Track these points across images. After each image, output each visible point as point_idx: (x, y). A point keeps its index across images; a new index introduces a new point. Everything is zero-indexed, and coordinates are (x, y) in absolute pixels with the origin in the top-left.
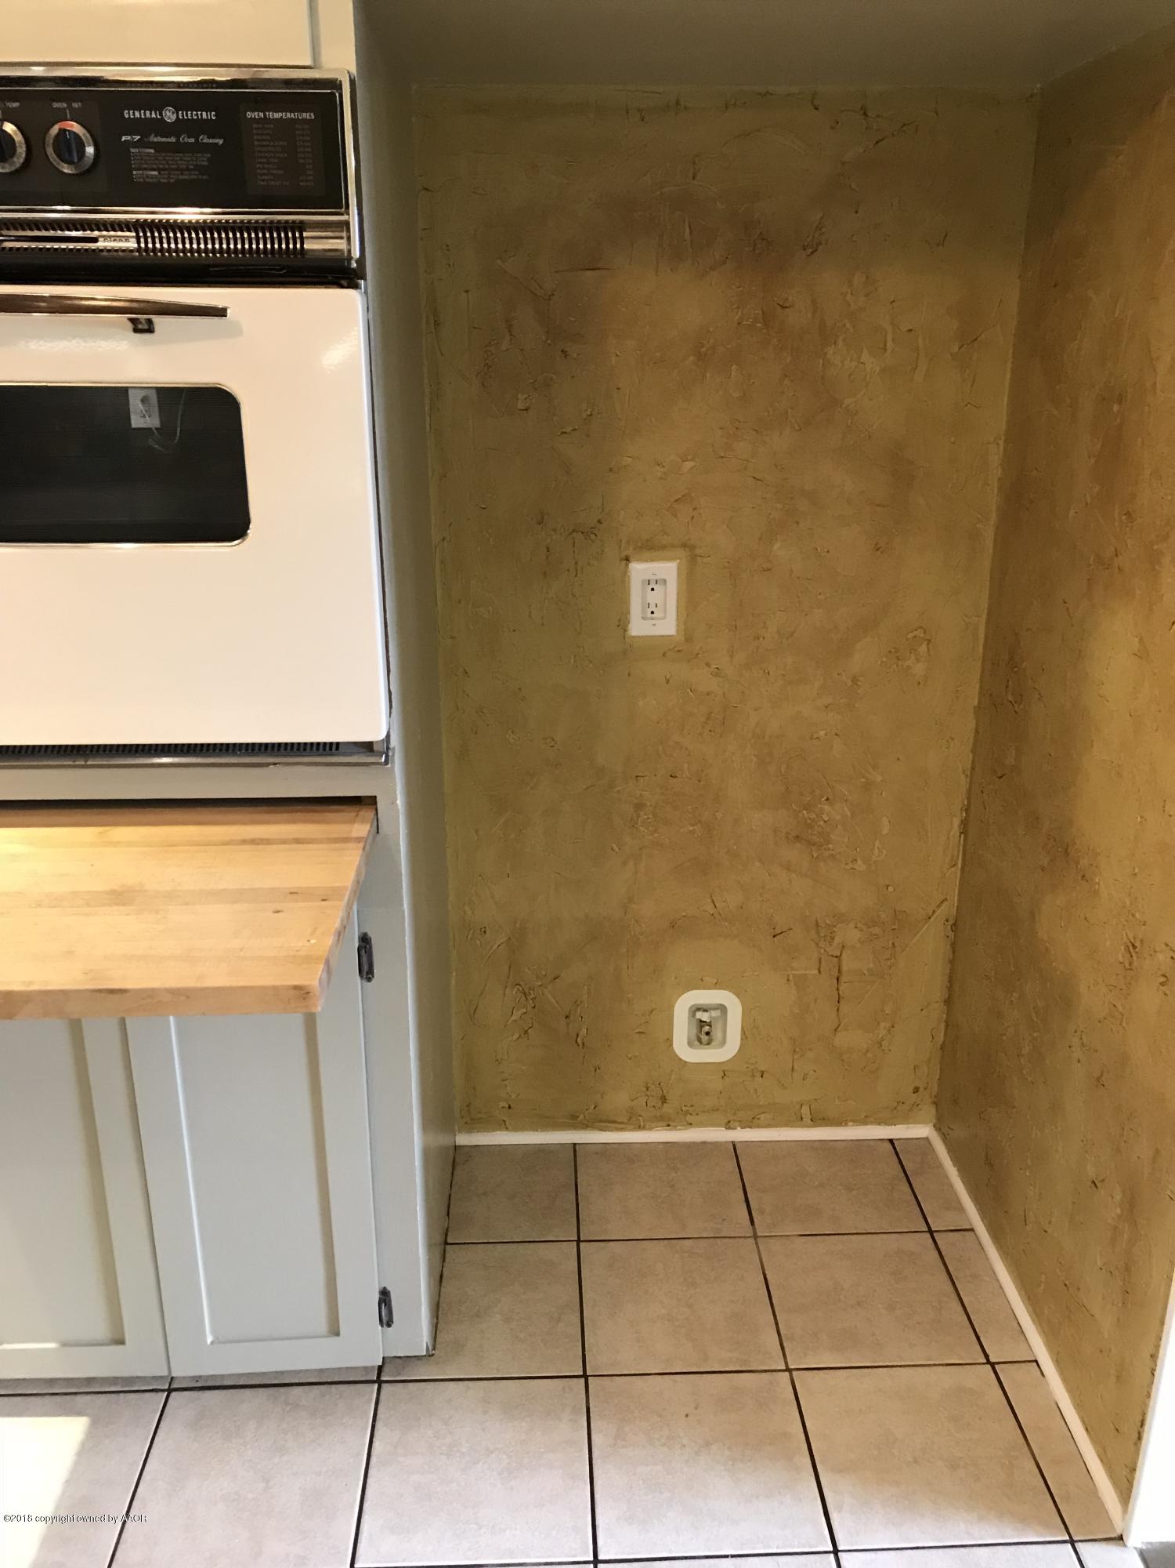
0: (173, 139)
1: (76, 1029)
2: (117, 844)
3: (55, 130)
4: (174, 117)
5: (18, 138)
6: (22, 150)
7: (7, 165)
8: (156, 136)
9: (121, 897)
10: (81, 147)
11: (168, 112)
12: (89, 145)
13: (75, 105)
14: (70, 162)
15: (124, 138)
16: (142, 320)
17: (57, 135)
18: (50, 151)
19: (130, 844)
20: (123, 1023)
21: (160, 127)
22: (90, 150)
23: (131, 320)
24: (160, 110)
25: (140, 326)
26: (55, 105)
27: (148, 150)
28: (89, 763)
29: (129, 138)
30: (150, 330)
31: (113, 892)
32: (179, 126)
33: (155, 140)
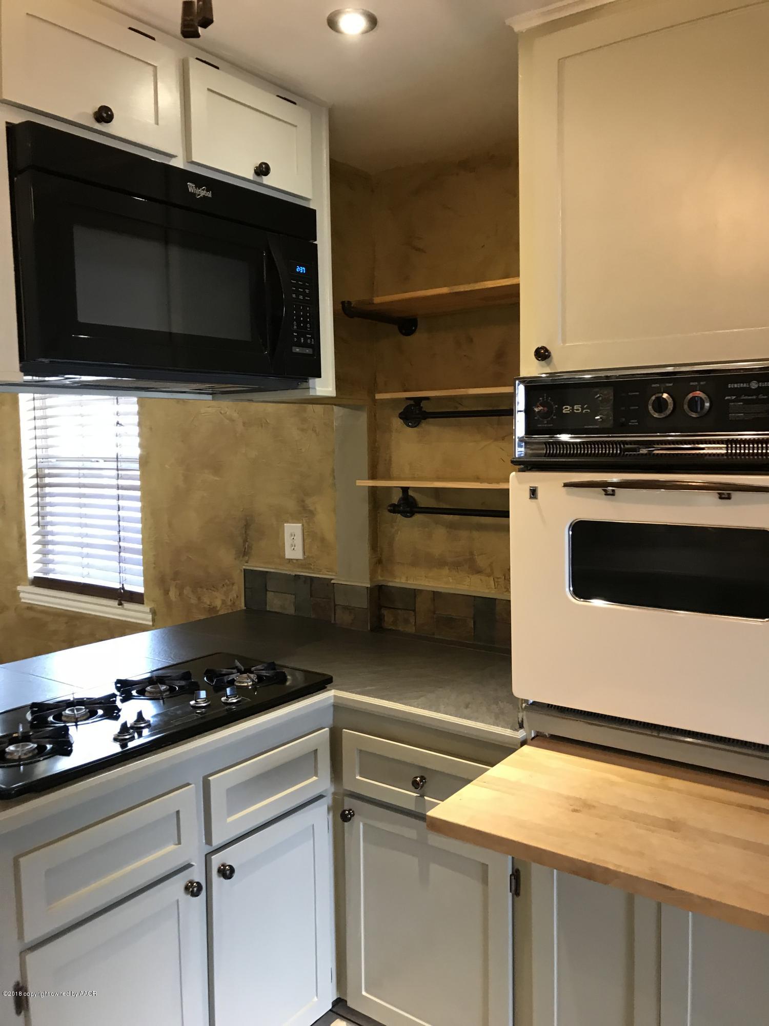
0: (754, 397)
1: (630, 900)
2: (670, 789)
3: (691, 395)
4: (757, 386)
5: (670, 401)
6: (671, 407)
7: (662, 414)
8: (745, 396)
9: (673, 826)
10: (702, 402)
11: (753, 384)
12: (707, 403)
13: (702, 383)
14: (696, 412)
15: (727, 398)
16: (725, 492)
17: (691, 398)
18: (686, 407)
19: (678, 791)
20: (659, 906)
21: (748, 391)
22: (707, 405)
23: (719, 494)
24: (749, 383)
25: (723, 496)
26: (692, 384)
27: (739, 403)
28: (661, 735)
29: (729, 397)
30: (729, 498)
31: (668, 821)
32: (759, 390)
33: (745, 398)
